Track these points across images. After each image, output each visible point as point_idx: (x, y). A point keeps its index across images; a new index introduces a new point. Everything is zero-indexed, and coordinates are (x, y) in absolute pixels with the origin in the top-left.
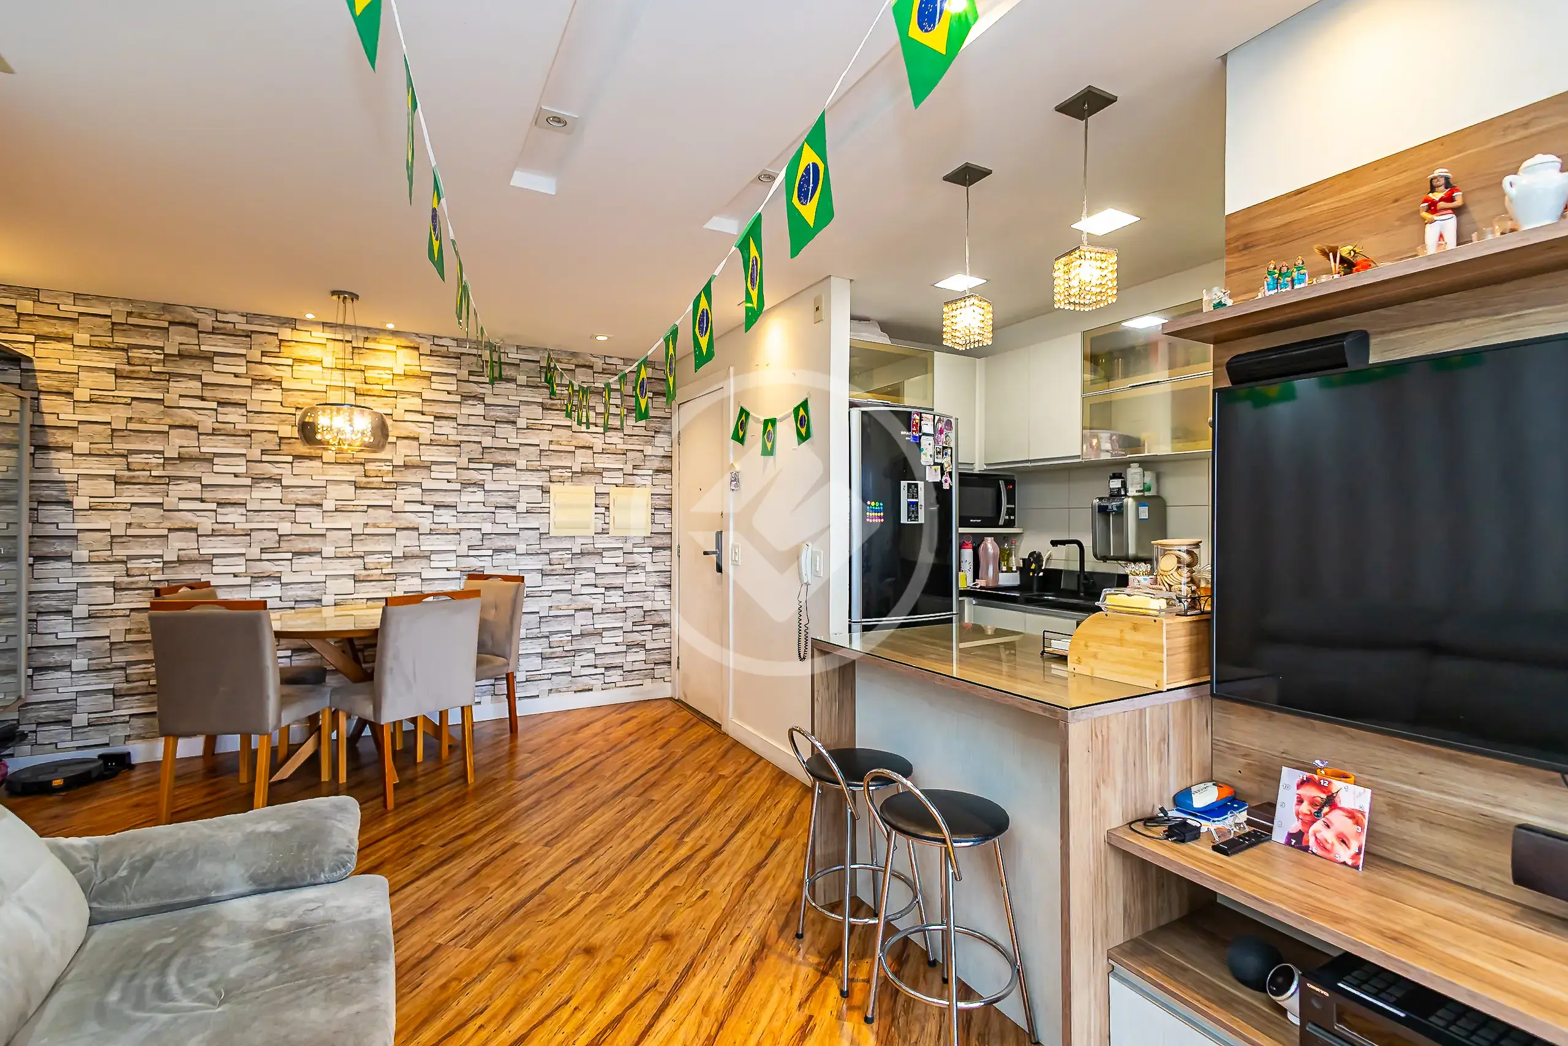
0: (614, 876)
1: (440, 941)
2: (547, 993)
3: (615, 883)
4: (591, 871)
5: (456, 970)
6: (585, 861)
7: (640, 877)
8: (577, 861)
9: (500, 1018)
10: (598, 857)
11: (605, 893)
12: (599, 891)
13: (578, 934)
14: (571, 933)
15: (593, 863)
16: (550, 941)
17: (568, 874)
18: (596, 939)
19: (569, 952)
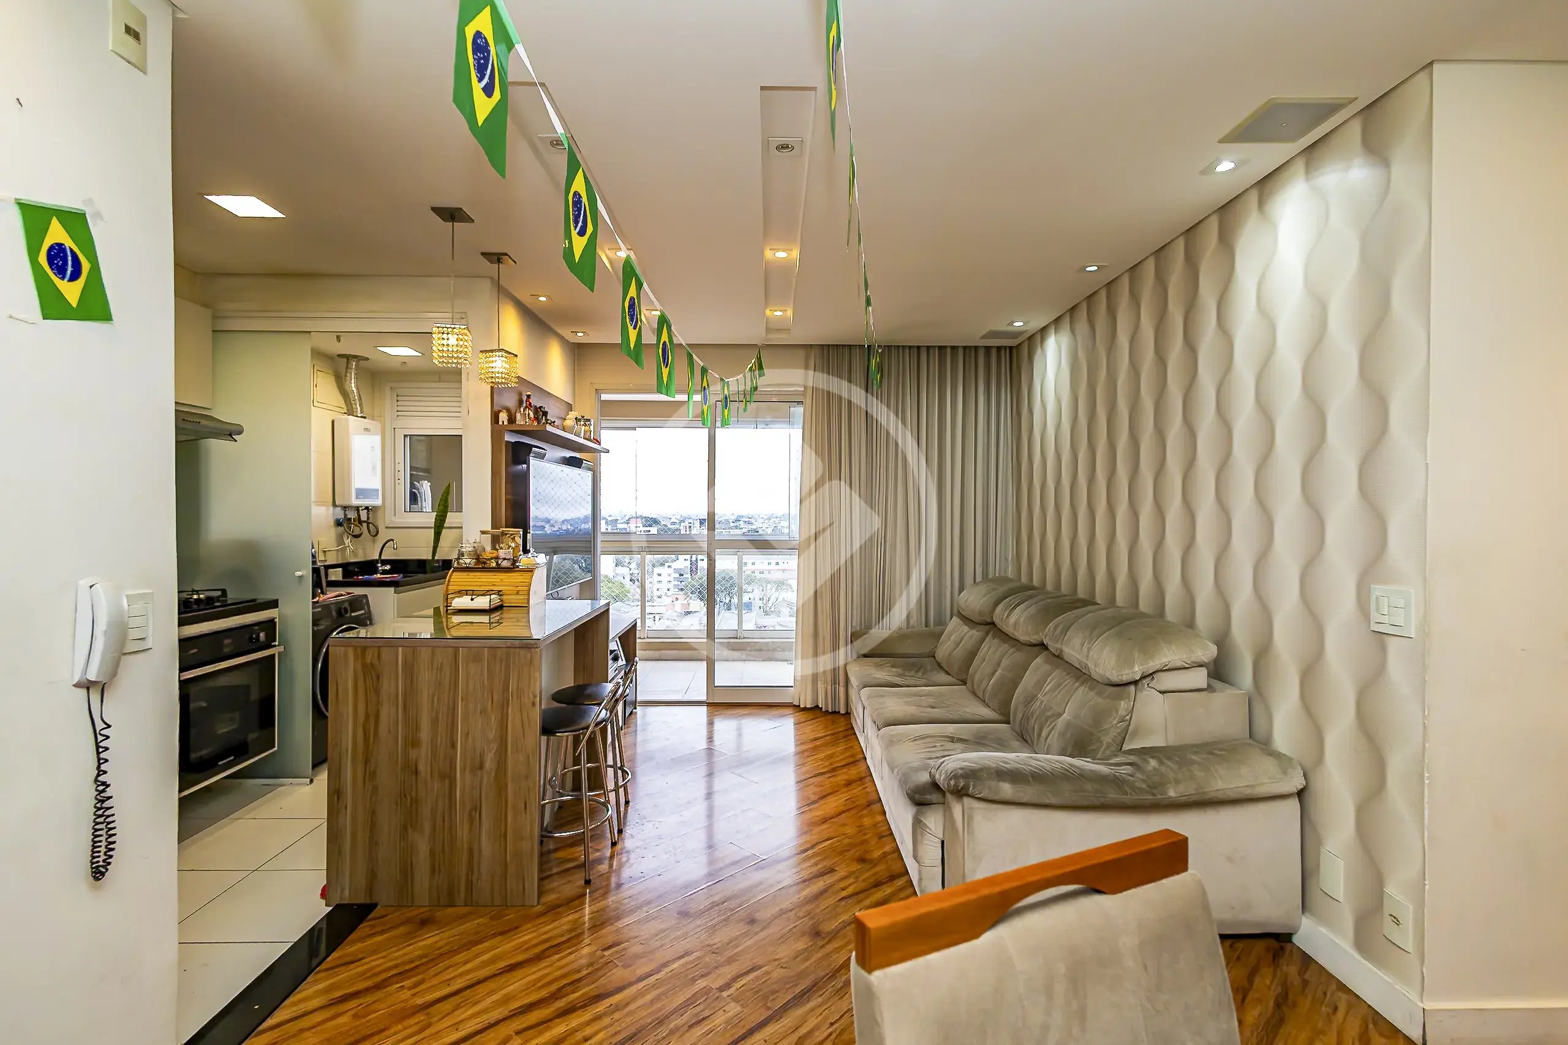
4: (697, 1032)
9: (829, 893)
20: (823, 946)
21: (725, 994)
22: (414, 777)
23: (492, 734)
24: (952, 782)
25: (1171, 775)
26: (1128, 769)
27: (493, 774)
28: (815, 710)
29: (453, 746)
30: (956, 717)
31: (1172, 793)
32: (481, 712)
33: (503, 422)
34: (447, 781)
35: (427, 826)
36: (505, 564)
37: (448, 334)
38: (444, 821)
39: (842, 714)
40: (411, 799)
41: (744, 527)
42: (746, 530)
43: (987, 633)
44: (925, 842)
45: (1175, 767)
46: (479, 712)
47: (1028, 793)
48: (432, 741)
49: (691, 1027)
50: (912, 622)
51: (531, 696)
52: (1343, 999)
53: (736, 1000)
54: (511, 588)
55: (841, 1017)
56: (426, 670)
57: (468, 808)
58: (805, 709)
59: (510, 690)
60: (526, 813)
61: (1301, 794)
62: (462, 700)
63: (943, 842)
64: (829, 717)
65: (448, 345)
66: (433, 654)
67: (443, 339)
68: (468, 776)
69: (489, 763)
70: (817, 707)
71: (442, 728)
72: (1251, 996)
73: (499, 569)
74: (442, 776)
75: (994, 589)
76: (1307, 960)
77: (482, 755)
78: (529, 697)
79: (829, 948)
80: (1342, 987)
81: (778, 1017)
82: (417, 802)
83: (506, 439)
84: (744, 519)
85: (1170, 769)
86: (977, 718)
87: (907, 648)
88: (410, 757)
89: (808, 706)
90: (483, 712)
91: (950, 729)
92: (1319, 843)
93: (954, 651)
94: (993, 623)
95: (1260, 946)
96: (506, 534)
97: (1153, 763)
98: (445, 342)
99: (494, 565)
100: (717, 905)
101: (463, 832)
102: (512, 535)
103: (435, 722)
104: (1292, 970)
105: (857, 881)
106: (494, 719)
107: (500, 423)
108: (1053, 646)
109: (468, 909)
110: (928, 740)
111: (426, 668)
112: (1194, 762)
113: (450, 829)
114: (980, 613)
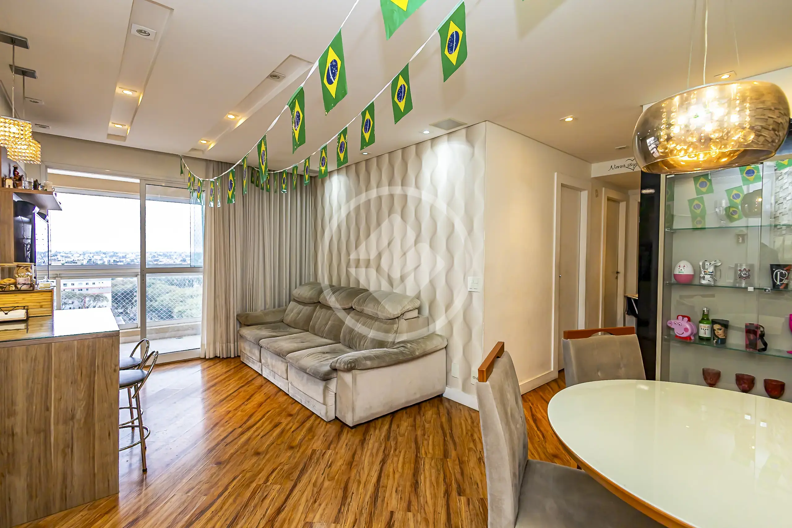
0: (249, 500)
1: (330, 451)
2: (271, 438)
3: (248, 494)
4: (267, 501)
5: (313, 442)
6: (273, 511)
7: (231, 500)
8: (279, 511)
9: (285, 431)
10: (264, 516)
11: (254, 485)
12: (258, 487)
13: (264, 461)
14: (268, 460)
15: (267, 510)
16: (278, 456)
17: (283, 497)
18: (254, 459)
19: (266, 452)
20: (298, 451)
21: (268, 483)
22: (11, 439)
23: (81, 395)
24: (349, 365)
25: (415, 347)
26: (403, 349)
27: (83, 420)
28: (216, 358)
29: (48, 409)
30: (317, 345)
31: (417, 354)
32: (72, 383)
33: (9, 186)
34: (42, 435)
35: (24, 470)
36: (24, 287)
37: (10, 124)
38: (39, 461)
39: (232, 358)
40: (8, 454)
41: (62, 259)
42: (64, 262)
43: (316, 307)
44: (330, 396)
45: (416, 345)
46: (70, 383)
47: (376, 363)
48: (28, 411)
49: (263, 501)
50: (267, 307)
51: (113, 366)
52: (461, 407)
53: (275, 483)
54: (35, 304)
55: (324, 470)
56: (21, 362)
57: (61, 447)
58: (210, 359)
59: (96, 365)
60: (109, 438)
61: (446, 347)
62: (55, 377)
63: (335, 394)
64: (225, 360)
65: (10, 132)
66: (27, 350)
67: (5, 127)
68: (61, 427)
69: (79, 414)
70: (216, 357)
71: (36, 400)
72: (417, 426)
73: (18, 291)
74: (38, 432)
75: (314, 288)
76: (449, 400)
77: (73, 410)
78: (111, 367)
79: (301, 450)
80: (460, 404)
81: (299, 481)
82: (13, 455)
83: (13, 199)
84: (61, 254)
85: (414, 346)
86: (324, 343)
87: (269, 319)
88: (6, 426)
89: (211, 357)
90: (74, 382)
91: (319, 349)
92: (451, 361)
93: (297, 317)
94: (319, 302)
95: (436, 400)
96: (21, 266)
97: (409, 345)
98: (7, 129)
99: (14, 288)
100: (234, 454)
101: (57, 463)
102: (26, 267)
103: (29, 398)
104: (447, 404)
105: (294, 423)
106: (83, 386)
107: (7, 187)
108: (358, 308)
109: (66, 512)
110: (315, 355)
111: (21, 359)
112: (420, 342)
113: (46, 465)
114: (310, 298)
